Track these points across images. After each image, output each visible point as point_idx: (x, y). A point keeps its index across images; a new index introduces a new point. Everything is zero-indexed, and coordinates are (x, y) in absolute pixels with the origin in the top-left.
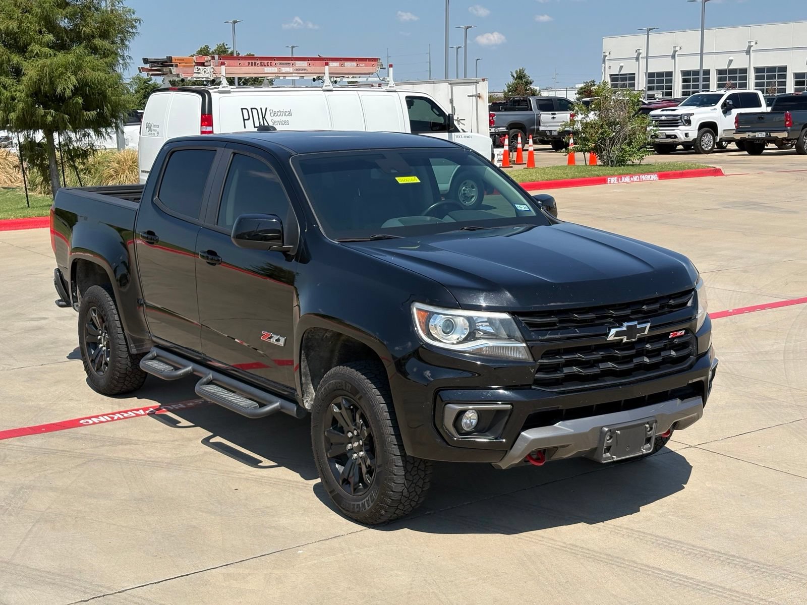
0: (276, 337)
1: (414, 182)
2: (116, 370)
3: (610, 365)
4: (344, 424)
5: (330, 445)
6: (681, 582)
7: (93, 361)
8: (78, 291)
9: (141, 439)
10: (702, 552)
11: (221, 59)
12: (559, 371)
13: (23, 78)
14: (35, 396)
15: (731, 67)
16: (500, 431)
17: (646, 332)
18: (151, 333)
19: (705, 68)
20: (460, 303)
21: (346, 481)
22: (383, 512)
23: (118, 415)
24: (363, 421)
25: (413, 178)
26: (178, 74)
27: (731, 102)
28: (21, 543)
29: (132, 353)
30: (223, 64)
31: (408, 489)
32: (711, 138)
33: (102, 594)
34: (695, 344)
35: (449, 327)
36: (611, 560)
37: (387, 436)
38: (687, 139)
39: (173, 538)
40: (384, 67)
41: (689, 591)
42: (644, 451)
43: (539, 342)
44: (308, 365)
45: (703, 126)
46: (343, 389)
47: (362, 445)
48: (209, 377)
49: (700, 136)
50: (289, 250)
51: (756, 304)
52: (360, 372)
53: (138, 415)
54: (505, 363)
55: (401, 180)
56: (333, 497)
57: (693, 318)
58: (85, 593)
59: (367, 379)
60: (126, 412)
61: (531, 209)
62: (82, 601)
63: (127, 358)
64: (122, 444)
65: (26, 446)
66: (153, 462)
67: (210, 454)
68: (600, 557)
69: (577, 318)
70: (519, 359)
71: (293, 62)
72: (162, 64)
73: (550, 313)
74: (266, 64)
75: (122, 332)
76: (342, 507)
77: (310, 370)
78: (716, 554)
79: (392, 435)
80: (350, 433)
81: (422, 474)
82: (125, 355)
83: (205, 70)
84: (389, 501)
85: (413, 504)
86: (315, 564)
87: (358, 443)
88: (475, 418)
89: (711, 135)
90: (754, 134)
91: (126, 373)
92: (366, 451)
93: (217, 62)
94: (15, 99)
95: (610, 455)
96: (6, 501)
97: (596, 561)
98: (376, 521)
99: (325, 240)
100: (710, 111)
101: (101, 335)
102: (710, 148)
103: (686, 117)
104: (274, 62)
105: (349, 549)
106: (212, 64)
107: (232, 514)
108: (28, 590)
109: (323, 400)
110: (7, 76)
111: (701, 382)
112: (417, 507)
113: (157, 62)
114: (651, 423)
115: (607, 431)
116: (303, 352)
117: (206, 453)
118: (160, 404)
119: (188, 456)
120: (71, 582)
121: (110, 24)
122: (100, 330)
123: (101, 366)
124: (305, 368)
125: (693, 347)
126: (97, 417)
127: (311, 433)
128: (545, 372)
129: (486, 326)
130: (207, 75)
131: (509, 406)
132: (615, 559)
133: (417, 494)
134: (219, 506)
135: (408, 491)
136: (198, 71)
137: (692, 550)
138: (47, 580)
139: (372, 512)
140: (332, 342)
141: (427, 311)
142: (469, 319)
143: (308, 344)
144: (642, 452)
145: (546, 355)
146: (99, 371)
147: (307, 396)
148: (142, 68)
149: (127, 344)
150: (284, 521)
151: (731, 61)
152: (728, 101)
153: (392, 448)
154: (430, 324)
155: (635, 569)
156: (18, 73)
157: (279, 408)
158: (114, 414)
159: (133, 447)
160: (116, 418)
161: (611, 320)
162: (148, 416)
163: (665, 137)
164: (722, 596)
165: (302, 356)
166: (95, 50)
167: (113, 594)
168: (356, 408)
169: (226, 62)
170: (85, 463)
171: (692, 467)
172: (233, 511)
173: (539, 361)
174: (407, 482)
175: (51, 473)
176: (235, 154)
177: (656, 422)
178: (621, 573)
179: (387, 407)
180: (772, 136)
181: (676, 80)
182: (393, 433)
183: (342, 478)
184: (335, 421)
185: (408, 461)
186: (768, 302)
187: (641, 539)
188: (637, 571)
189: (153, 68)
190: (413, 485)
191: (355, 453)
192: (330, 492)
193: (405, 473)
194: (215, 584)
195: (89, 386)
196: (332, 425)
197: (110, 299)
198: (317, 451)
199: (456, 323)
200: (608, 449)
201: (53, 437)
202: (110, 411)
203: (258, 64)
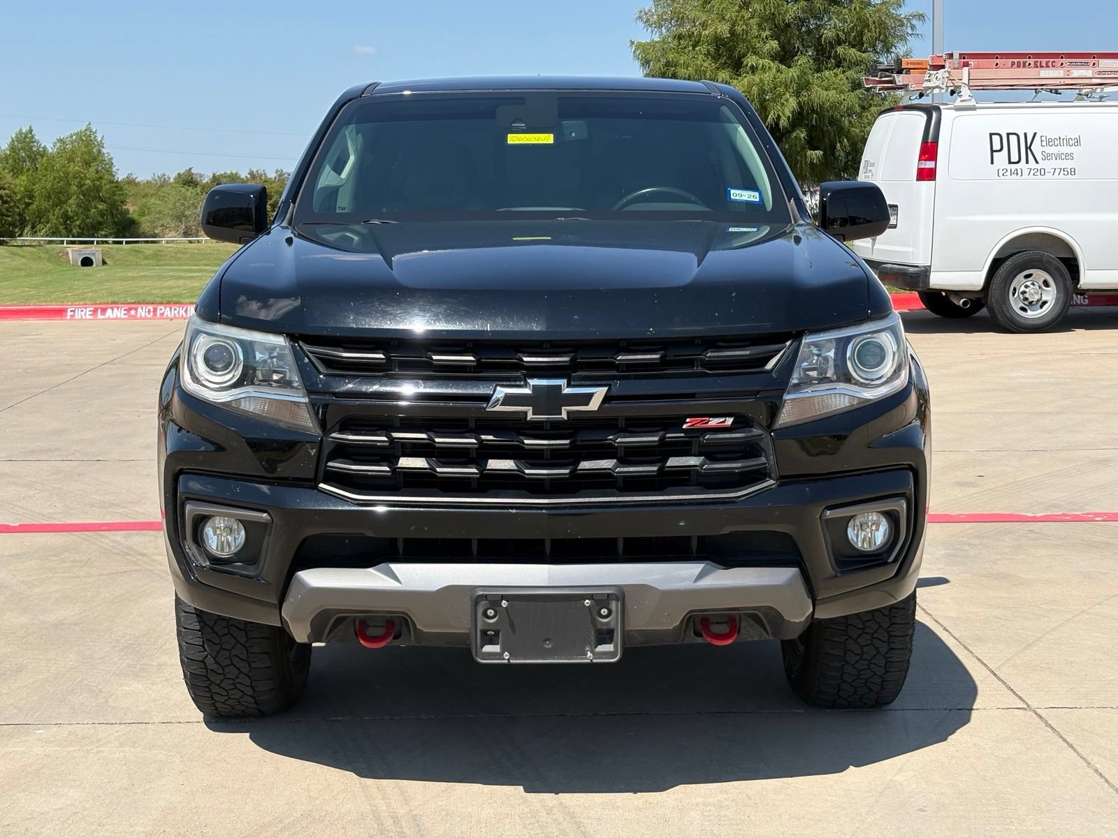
11: (964, 58)
17: (596, 407)
26: (906, 85)
54: (268, 432)
57: (762, 394)
61: (768, 199)
70: (297, 427)
71: (1095, 60)
74: (1044, 64)
83: (937, 75)
93: (957, 62)
95: (496, 651)
104: (1058, 61)
114: (603, 599)
125: (767, 457)
130: (937, 84)
131: (265, 515)
142: (242, 345)
144: (589, 657)
169: (972, 62)
189: (884, 79)
199: (236, 353)
203: (1030, 64)
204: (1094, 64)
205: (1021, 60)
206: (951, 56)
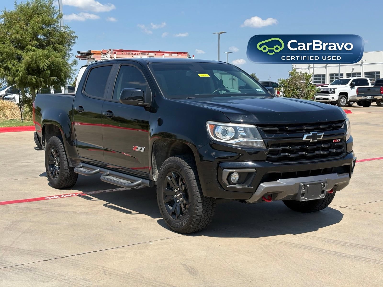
0: (140, 148)
1: (207, 76)
2: (63, 176)
3: (304, 153)
4: (173, 186)
5: (166, 197)
6: (341, 255)
7: (52, 173)
8: (45, 140)
9: (74, 204)
10: (351, 244)
11: (114, 51)
12: (279, 154)
13: (23, 61)
14: (24, 189)
15: (353, 72)
16: (250, 183)
17: (322, 138)
18: (80, 156)
19: (341, 72)
20: (230, 120)
21: (174, 214)
22: (192, 226)
23: (63, 196)
24: (182, 182)
25: (206, 75)
26: (94, 58)
27: (354, 83)
28: (15, 240)
29: (70, 167)
30: (115, 53)
31: (204, 214)
32: (345, 100)
33: (54, 258)
34: (345, 147)
35: (225, 132)
36: (305, 247)
37: (194, 188)
38: (334, 100)
39: (89, 239)
40: (190, 57)
41: (345, 258)
42: (321, 197)
43: (269, 139)
44: (156, 159)
45: (341, 94)
46: (172, 168)
47: (182, 195)
48: (107, 173)
49: (340, 99)
50: (146, 105)
51: (371, 158)
52: (181, 158)
53: (72, 196)
54: (252, 149)
55: (201, 75)
56: (167, 222)
57: (344, 134)
58: (46, 257)
59: (184, 161)
60: (67, 195)
61: (263, 91)
62: (44, 261)
63: (68, 170)
64: (65, 206)
65: (19, 207)
66: (80, 212)
67: (107, 209)
68: (300, 246)
69: (288, 129)
70: (260, 147)
71: (148, 53)
72: (86, 54)
73: (274, 126)
74: (135, 54)
75: (66, 157)
76: (171, 226)
77: (156, 162)
78: (358, 245)
79: (197, 187)
80: (176, 190)
81: (211, 207)
82: (67, 168)
83: (106, 56)
84: (195, 220)
85: (207, 223)
86: (158, 248)
87: (179, 194)
88: (238, 177)
89: (345, 98)
90: (366, 97)
91: (67, 177)
92: (184, 197)
93: (112, 52)
94: (18, 71)
95: (304, 198)
96: (9, 226)
97: (298, 247)
98: (188, 231)
99: (164, 98)
100: (344, 87)
101: (56, 160)
102: (344, 104)
103: (333, 89)
104: (139, 53)
105: (175, 243)
106: (110, 53)
107: (118, 230)
108: (18, 256)
109: (163, 174)
110: (14, 60)
111: (348, 165)
112: (208, 225)
113: (84, 53)
114: (324, 183)
115: (303, 185)
116: (153, 152)
117: (105, 209)
118: (83, 192)
119: (96, 210)
120: (39, 254)
121: (63, 38)
122: (55, 158)
123: (56, 175)
124: (154, 160)
125: (344, 148)
126: (53, 196)
127: (157, 192)
128: (272, 155)
129: (243, 132)
130: (107, 58)
131: (254, 170)
132: (307, 247)
133: (208, 217)
134: (112, 227)
135: (204, 216)
136: (103, 56)
137: (345, 244)
138: (28, 253)
139: (186, 226)
140: (167, 148)
141: (214, 125)
142: (235, 128)
143: (155, 149)
144: (320, 197)
145: (272, 146)
146: (55, 178)
147: (155, 174)
148: (77, 56)
149: (68, 163)
150: (143, 233)
151: (353, 69)
152: (353, 82)
153: (196, 193)
154: (216, 131)
155: (317, 250)
156: (19, 59)
157: (141, 183)
158: (61, 195)
159: (70, 207)
160: (62, 197)
161: (305, 131)
162: (77, 196)
163: (323, 99)
164: (362, 260)
165: (153, 154)
166: (55, 49)
167: (59, 258)
168: (179, 177)
169: (116, 52)
170: (47, 213)
171: (343, 214)
172: (119, 229)
173: (269, 149)
174: (204, 211)
175: (31, 216)
176: (121, 65)
177: (327, 183)
178: (310, 252)
179: (194, 174)
180: (374, 98)
181: (327, 78)
182: (197, 186)
183: (172, 212)
184: (168, 185)
185: (204, 200)
186: (377, 157)
187: (320, 240)
188: (318, 251)
189: (82, 56)
190: (207, 213)
191: (178, 199)
192: (166, 220)
193: (203, 206)
194: (110, 255)
195: (50, 185)
196: (167, 187)
197: (60, 142)
198: (159, 200)
199: (228, 130)
200: (303, 195)
201: (32, 203)
202: (59, 194)
203: (131, 54)
204: (147, 54)
205: (129, 52)
206: (110, 50)
